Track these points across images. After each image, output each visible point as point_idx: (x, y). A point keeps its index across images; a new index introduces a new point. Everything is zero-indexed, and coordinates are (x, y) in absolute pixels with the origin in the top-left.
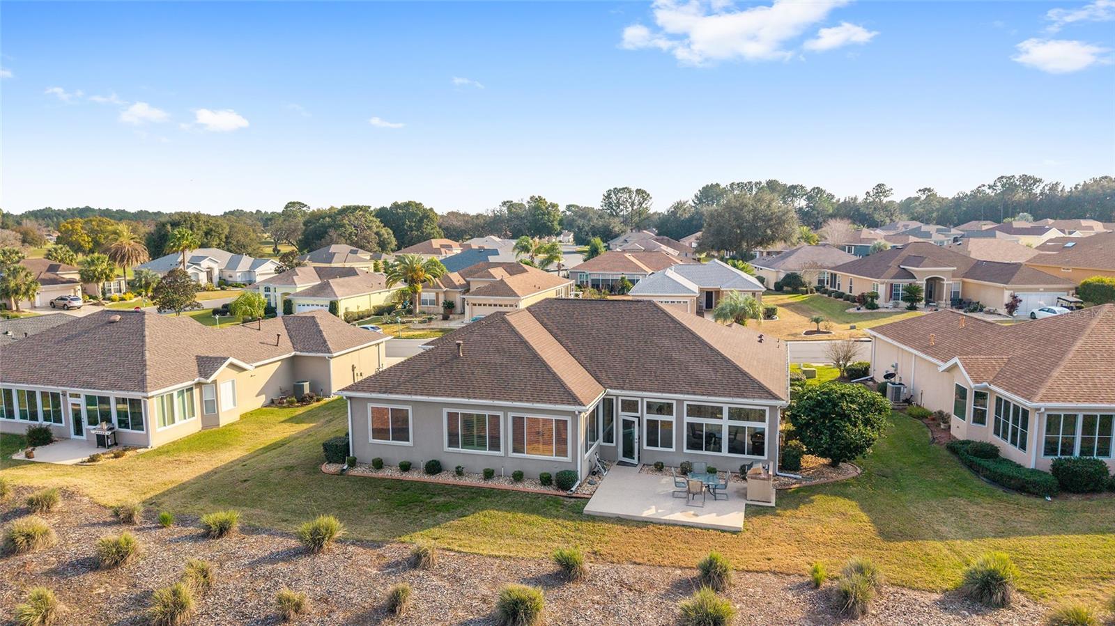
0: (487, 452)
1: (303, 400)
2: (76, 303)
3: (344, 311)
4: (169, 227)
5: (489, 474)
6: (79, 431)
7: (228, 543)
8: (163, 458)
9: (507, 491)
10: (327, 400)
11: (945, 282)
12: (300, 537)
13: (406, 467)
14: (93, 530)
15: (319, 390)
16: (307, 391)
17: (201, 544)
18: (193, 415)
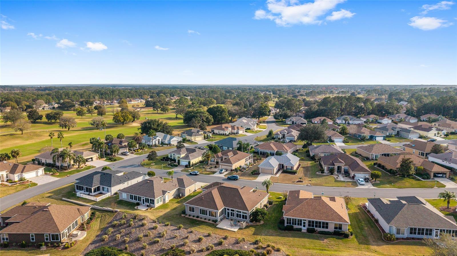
0: (205, 215)
1: (180, 198)
2: (128, 154)
3: (192, 163)
4: (147, 124)
5: (205, 219)
6: (144, 203)
7: (169, 227)
8: (158, 210)
9: (207, 222)
10: (184, 197)
11: (342, 167)
12: (178, 227)
13: (194, 216)
14: (151, 223)
15: (183, 195)
16: (181, 195)
17: (165, 227)
18: (161, 201)
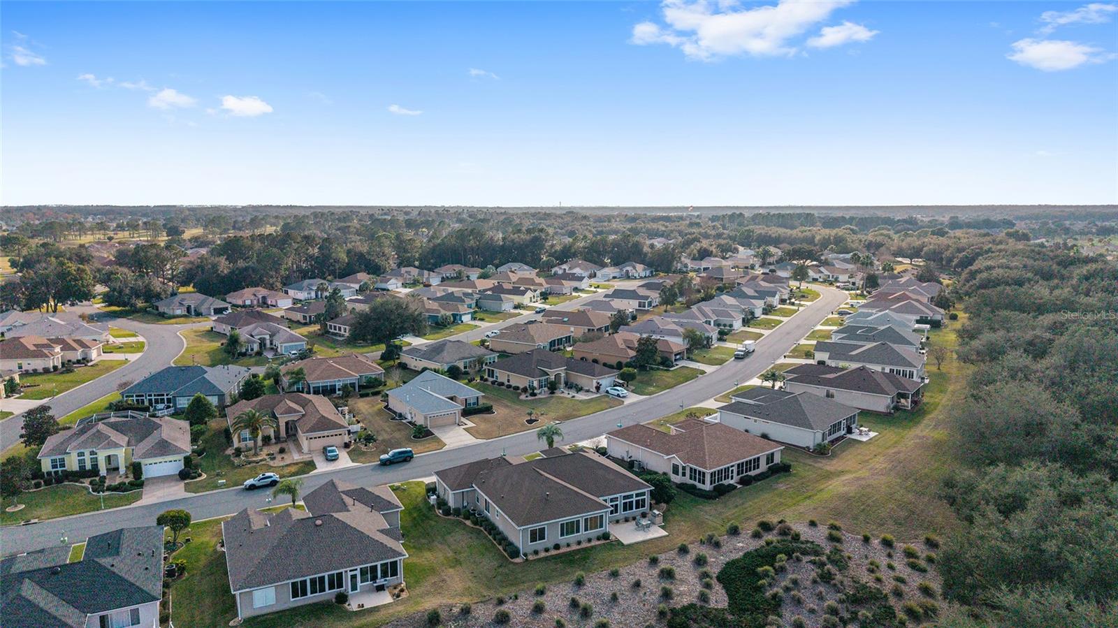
0: (576, 534)
5: (579, 543)
6: (355, 589)
13: (547, 550)
